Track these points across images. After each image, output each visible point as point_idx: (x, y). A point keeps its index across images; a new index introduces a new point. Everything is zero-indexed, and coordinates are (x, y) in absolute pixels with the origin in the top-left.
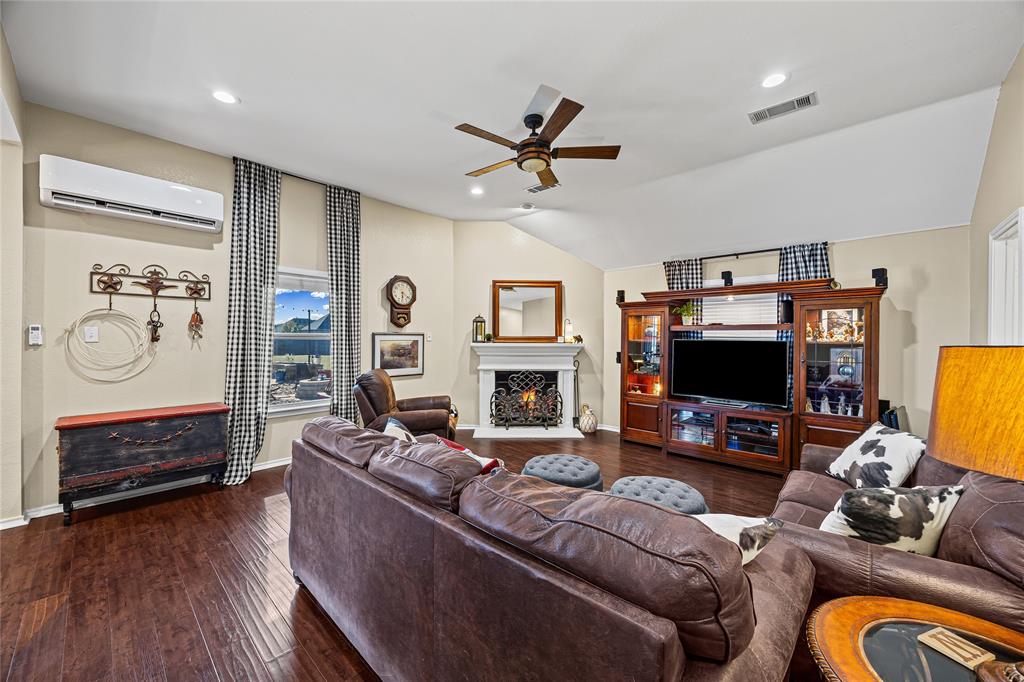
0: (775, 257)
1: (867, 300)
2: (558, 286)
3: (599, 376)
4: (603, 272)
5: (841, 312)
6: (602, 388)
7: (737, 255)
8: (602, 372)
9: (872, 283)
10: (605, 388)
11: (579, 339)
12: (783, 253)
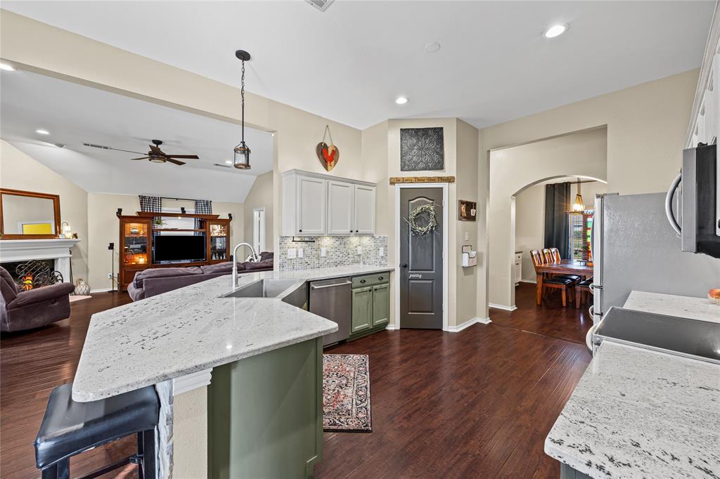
0: (194, 203)
1: (226, 223)
2: (56, 199)
3: (85, 259)
4: (87, 193)
5: (216, 226)
6: (87, 267)
7: (177, 199)
8: (87, 256)
9: (228, 218)
10: (89, 267)
11: (75, 236)
12: (197, 202)
